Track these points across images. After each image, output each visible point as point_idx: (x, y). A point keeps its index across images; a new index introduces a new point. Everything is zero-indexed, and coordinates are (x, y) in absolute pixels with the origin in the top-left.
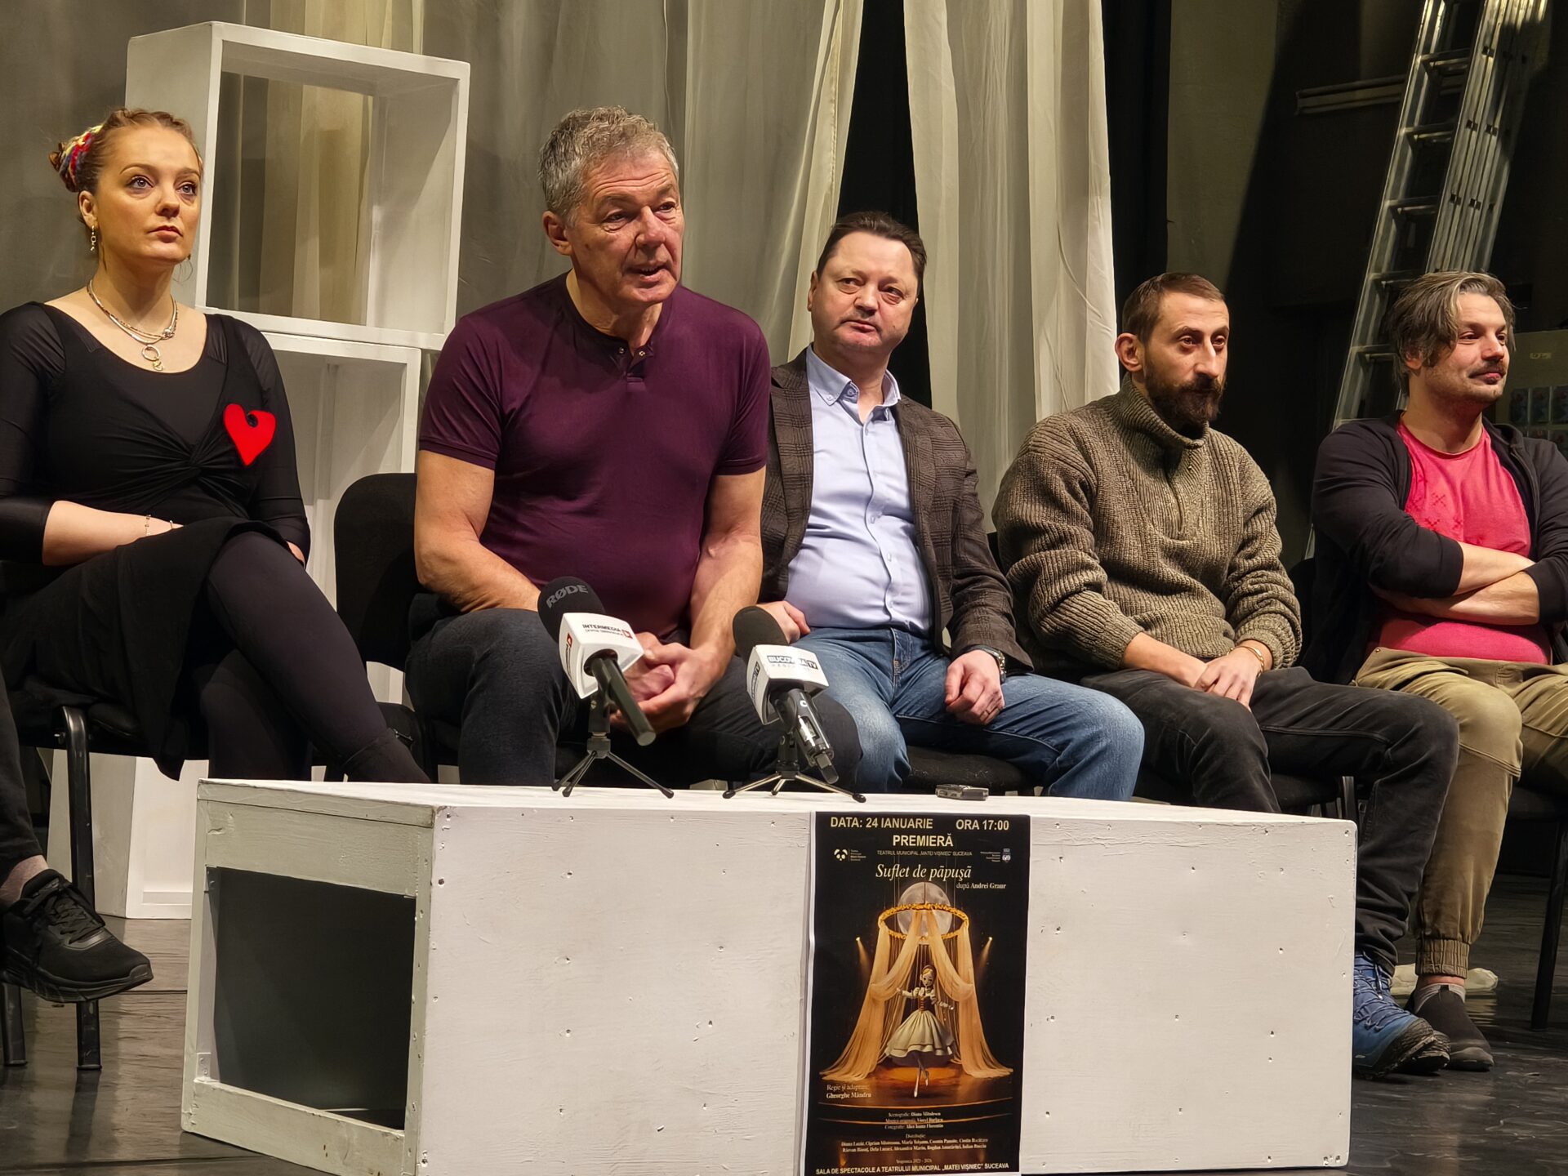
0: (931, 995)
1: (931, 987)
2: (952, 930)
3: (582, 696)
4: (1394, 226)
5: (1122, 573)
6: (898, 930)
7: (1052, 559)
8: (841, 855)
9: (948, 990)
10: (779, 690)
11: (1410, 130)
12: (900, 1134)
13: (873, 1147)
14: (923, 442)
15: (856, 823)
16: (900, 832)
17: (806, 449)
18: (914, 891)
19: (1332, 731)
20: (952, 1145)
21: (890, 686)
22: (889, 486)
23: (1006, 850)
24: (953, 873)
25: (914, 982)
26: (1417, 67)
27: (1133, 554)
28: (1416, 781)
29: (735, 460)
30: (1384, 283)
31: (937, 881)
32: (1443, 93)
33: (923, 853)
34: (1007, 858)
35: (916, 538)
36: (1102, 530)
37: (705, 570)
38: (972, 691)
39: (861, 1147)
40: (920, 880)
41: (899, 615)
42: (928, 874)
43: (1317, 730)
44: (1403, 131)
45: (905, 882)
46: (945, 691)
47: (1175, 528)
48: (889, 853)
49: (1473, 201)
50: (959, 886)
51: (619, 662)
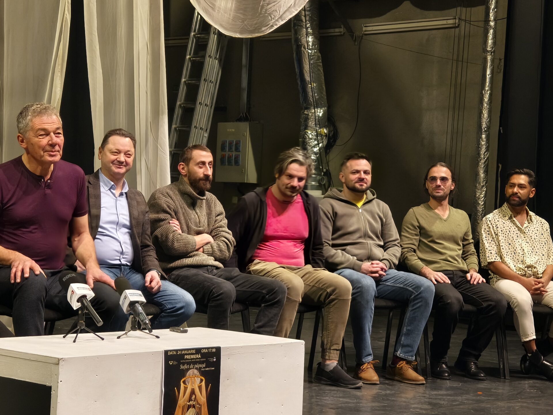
0: (194, 403)
1: (194, 401)
2: (200, 383)
6: (186, 385)
9: (199, 401)
10: (132, 304)
14: (134, 203)
15: (175, 353)
16: (187, 354)
17: (99, 207)
18: (190, 372)
23: (215, 357)
24: (200, 366)
25: (190, 400)
26: (192, 36)
28: (275, 306)
29: (78, 212)
30: (182, 105)
31: (196, 368)
33: (193, 360)
34: (215, 360)
35: (132, 236)
38: (153, 284)
40: (192, 368)
41: (123, 262)
42: (194, 366)
43: (244, 289)
44: (188, 57)
45: (188, 370)
47: (198, 224)
48: (184, 361)
49: (210, 81)
50: (202, 369)
51: (87, 298)
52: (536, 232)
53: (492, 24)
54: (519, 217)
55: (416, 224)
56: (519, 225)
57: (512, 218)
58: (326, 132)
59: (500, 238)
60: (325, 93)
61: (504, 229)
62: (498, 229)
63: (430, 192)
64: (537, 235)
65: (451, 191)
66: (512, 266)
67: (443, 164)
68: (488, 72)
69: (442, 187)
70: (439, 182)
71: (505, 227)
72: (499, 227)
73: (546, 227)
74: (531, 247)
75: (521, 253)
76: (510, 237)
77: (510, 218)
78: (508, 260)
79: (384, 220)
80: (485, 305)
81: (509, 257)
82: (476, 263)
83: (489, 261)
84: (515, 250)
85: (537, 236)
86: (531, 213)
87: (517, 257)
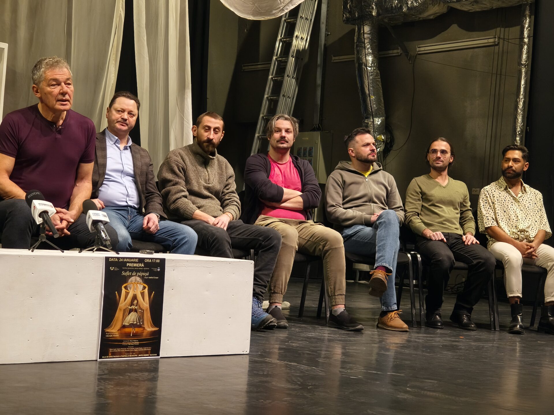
0: (137, 308)
1: (136, 306)
2: (142, 290)
3: (38, 223)
4: (268, 102)
5: (192, 193)
6: (128, 290)
7: (174, 189)
8: (112, 269)
9: (141, 306)
10: (95, 223)
11: (272, 76)
12: (126, 347)
13: (119, 350)
14: (138, 156)
15: (116, 260)
16: (129, 262)
17: (105, 157)
18: (133, 279)
19: (249, 237)
20: (141, 349)
21: (127, 223)
22: (128, 168)
23: (159, 268)
24: (144, 274)
25: (132, 304)
26: (274, 60)
27: (196, 188)
28: (270, 251)
29: (85, 158)
30: (265, 117)
31: (139, 276)
32: (281, 67)
33: (135, 268)
34: (159, 270)
35: (136, 182)
36: (187, 181)
37: (75, 190)
38: (150, 225)
39: (115, 350)
40: (134, 276)
41: (130, 203)
42: (136, 274)
43: (244, 237)
44: (270, 77)
45: (130, 276)
46: (143, 225)
47: (207, 181)
48: (126, 268)
49: (288, 96)
50: (145, 278)
51: (49, 214)
52: (530, 201)
53: (526, 40)
54: (514, 188)
55: (418, 190)
56: (514, 195)
57: (508, 189)
58: (383, 138)
59: (496, 206)
60: (383, 105)
61: (500, 198)
62: (494, 198)
63: (431, 163)
64: (531, 203)
65: (450, 164)
66: (507, 231)
67: (443, 139)
68: (523, 82)
69: (442, 159)
70: (439, 154)
71: (501, 196)
72: (495, 196)
73: (539, 198)
74: (525, 214)
75: (515, 220)
76: (506, 206)
77: (506, 189)
78: (502, 224)
79: (389, 189)
80: (475, 262)
81: (504, 223)
82: (473, 227)
83: (487, 226)
84: (510, 217)
85: (530, 205)
86: (525, 185)
87: (512, 223)
